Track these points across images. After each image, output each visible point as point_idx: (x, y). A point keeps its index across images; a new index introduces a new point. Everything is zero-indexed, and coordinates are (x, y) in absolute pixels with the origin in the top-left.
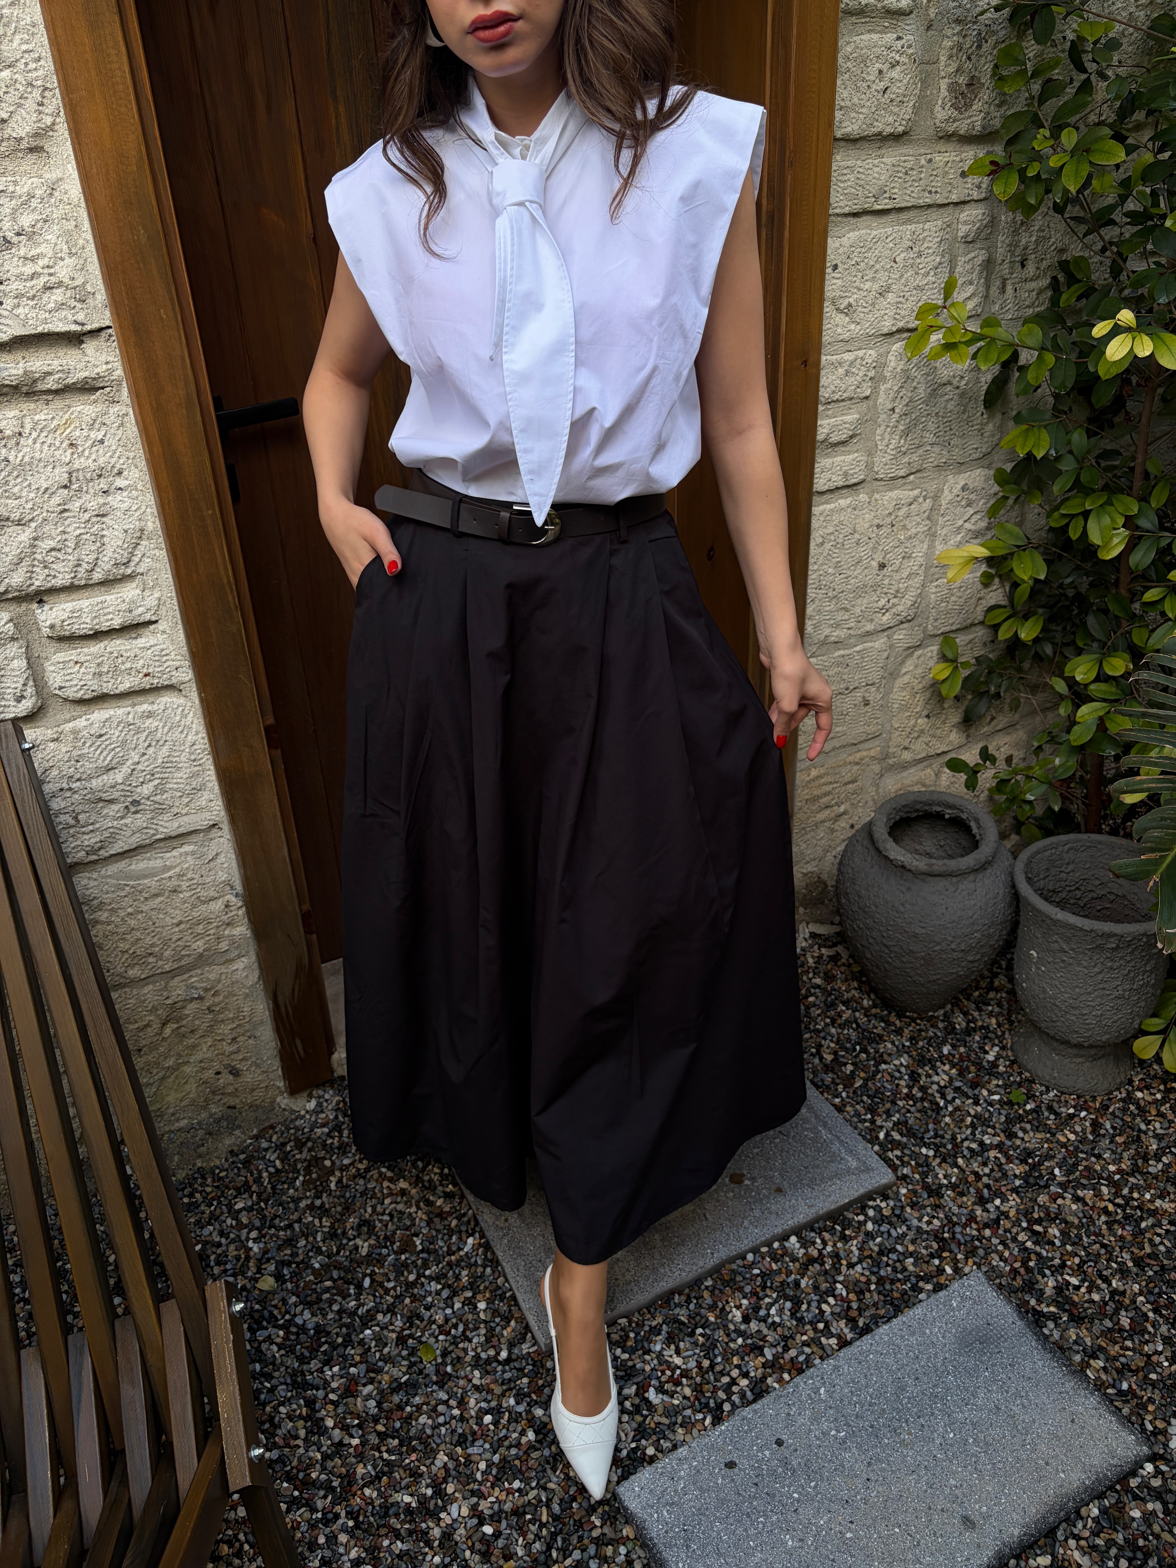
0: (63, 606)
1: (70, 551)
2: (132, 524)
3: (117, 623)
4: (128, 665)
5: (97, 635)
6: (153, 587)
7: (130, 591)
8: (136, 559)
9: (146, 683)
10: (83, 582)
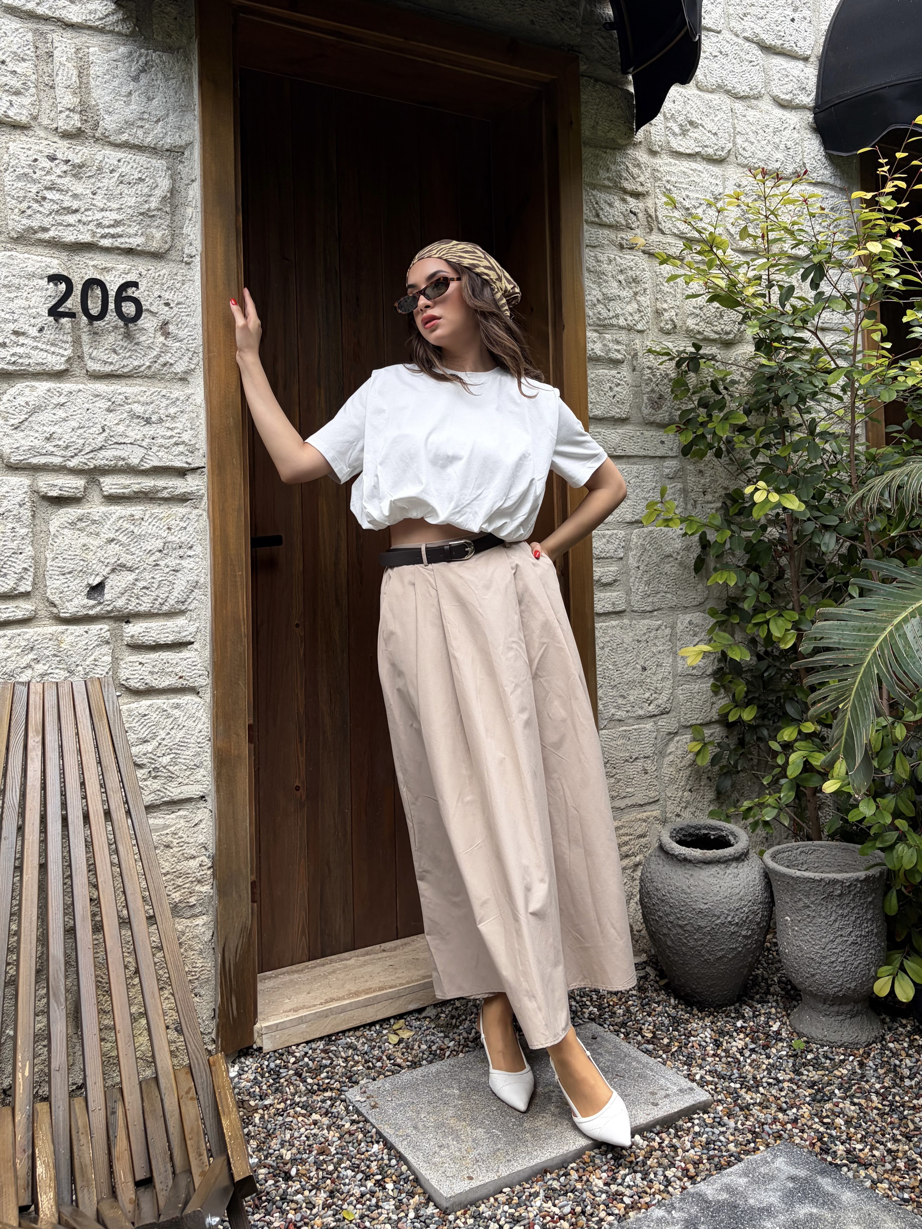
0: (141, 624)
1: (153, 589)
2: (193, 577)
3: (170, 639)
4: (171, 669)
5: (157, 647)
6: (195, 620)
7: (181, 621)
8: (190, 600)
9: (179, 683)
10: (156, 611)
